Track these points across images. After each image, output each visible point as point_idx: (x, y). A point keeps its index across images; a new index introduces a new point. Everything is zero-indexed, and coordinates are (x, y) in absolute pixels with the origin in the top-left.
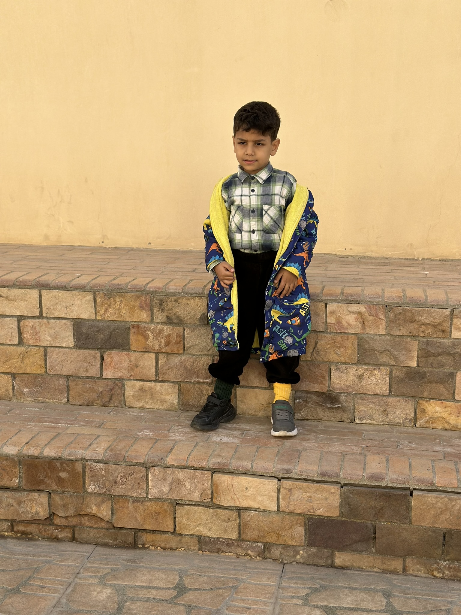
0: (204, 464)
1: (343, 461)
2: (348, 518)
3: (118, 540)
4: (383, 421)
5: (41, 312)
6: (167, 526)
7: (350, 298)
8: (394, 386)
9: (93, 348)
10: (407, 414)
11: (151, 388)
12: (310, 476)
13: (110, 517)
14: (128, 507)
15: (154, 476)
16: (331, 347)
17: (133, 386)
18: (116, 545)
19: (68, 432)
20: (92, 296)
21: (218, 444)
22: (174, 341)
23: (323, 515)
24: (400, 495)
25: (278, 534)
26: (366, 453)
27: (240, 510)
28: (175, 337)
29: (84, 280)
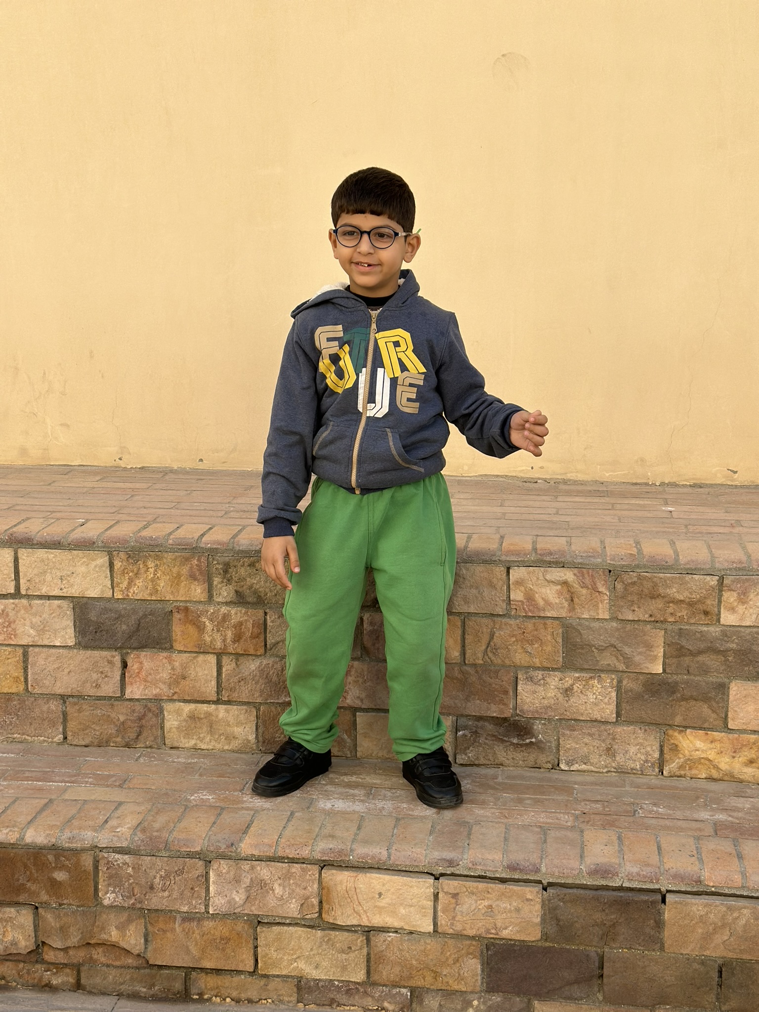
0: (305, 853)
1: (545, 842)
2: (557, 943)
3: (156, 988)
4: (606, 767)
5: (18, 587)
6: (242, 961)
7: (548, 559)
8: (624, 705)
9: (109, 648)
10: (647, 754)
11: (208, 715)
12: (488, 871)
13: (143, 947)
14: (173, 930)
15: (219, 875)
16: (517, 641)
17: (178, 712)
18: (152, 996)
19: (66, 796)
20: (107, 558)
21: (329, 815)
22: (248, 634)
23: (513, 937)
24: (646, 902)
25: (435, 972)
26: (583, 826)
27: (369, 932)
28: (250, 625)
29: (92, 530)
